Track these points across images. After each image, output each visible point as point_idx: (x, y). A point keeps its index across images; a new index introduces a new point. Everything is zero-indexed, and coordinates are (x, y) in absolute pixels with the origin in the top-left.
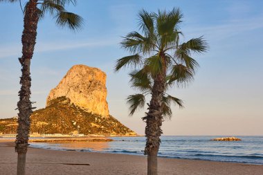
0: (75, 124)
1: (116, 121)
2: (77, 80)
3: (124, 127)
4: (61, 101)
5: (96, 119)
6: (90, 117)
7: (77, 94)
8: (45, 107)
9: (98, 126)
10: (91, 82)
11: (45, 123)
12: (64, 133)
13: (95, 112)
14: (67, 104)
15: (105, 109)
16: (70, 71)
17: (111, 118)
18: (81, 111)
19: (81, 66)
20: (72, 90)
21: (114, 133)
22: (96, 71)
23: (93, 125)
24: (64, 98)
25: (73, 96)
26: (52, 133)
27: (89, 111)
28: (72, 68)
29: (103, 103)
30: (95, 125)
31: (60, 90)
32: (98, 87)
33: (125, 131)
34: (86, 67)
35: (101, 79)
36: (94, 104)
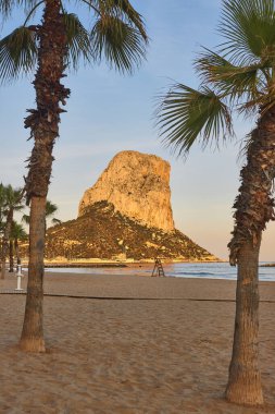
0: (121, 243)
1: (185, 239)
3: (197, 247)
4: (100, 208)
5: (154, 235)
6: (144, 232)
7: (124, 197)
8: (76, 218)
10: (145, 177)
11: (76, 242)
12: (105, 257)
13: (153, 224)
14: (109, 213)
15: (168, 220)
16: (113, 161)
17: (178, 234)
18: (131, 222)
19: (130, 153)
20: (116, 191)
21: (181, 256)
22: (153, 161)
23: (149, 244)
24: (104, 203)
25: (118, 199)
26: (87, 257)
27: (143, 224)
28: (116, 157)
29: (165, 210)
30: (152, 245)
31: (98, 191)
32: (156, 185)
33: (198, 254)
34: (138, 155)
35: (161, 173)
36: (150, 211)
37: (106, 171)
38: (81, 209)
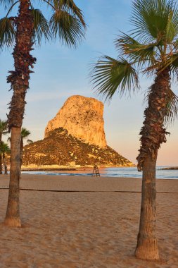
0: (72, 154)
1: (114, 152)
2: (74, 111)
3: (121, 157)
4: (59, 132)
5: (93, 150)
6: (87, 148)
7: (74, 125)
8: (43, 139)
9: (95, 157)
10: (87, 112)
11: (43, 155)
12: (61, 164)
13: (93, 143)
14: (64, 135)
15: (102, 140)
16: (67, 102)
17: (109, 149)
18: (78, 142)
19: (78, 97)
20: (69, 121)
21: (111, 163)
22: (92, 102)
23: (90, 155)
24: (61, 129)
25: (70, 127)
26: (50, 164)
27: (86, 142)
28: (69, 99)
29: (100, 134)
30: (92, 156)
31: (57, 121)
32: (95, 118)
33: (122, 162)
34: (83, 98)
35: (98, 109)
36: (91, 135)
37: (62, 108)
38: (46, 133)
